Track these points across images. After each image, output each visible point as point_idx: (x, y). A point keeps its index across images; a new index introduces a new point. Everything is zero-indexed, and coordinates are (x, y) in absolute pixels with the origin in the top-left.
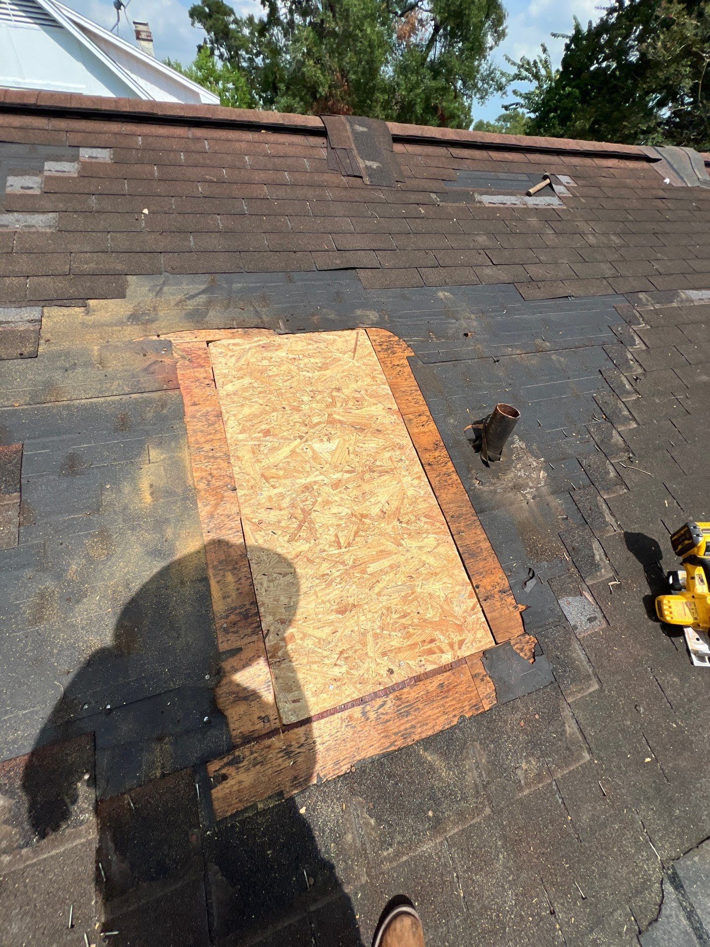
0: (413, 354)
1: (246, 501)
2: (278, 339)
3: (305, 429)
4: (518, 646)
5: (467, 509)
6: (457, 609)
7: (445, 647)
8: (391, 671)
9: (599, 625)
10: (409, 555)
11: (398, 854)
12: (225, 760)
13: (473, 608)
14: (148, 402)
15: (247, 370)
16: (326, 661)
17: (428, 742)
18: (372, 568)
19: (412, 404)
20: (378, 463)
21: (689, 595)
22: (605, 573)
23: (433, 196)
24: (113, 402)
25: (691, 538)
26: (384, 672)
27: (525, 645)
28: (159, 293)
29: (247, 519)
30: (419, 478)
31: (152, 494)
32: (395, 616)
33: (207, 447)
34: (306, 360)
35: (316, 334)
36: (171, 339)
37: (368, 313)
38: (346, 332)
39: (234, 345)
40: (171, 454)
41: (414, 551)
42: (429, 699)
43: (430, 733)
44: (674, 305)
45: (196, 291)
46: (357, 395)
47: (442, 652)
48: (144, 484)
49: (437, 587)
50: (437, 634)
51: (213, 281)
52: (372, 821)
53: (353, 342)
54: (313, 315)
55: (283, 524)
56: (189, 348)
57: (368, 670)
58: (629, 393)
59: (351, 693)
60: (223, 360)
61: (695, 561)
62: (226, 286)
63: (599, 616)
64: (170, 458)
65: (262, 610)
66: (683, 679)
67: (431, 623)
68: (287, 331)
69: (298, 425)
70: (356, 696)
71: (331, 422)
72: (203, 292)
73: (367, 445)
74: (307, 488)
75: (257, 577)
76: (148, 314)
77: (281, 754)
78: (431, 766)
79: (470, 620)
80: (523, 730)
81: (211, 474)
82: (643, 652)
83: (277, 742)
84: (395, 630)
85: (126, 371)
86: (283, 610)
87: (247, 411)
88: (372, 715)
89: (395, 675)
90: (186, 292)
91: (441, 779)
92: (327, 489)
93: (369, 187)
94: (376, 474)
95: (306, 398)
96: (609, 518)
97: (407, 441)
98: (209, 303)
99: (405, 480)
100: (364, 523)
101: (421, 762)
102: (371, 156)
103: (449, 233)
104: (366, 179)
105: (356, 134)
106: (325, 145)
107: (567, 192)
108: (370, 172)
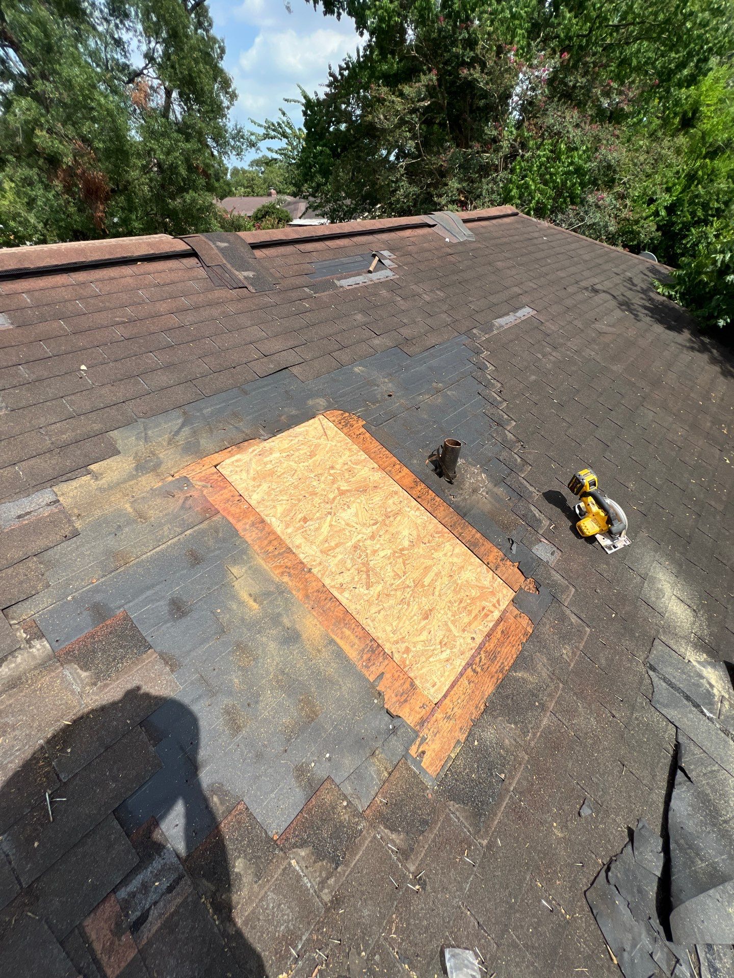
0: (364, 422)
1: (323, 575)
2: (267, 444)
3: (329, 506)
4: (527, 588)
5: (456, 518)
6: (485, 583)
7: (492, 609)
8: (473, 639)
9: (558, 554)
10: (442, 563)
11: (534, 734)
12: (417, 743)
13: (493, 578)
14: (203, 533)
15: (260, 477)
16: (436, 652)
17: (515, 667)
18: (427, 581)
19: (385, 459)
20: (389, 510)
21: (591, 515)
22: (546, 523)
23: (306, 290)
24: (175, 544)
25: (580, 482)
26: (469, 641)
27: (529, 586)
28: (146, 439)
29: (331, 587)
30: (418, 509)
31: (255, 601)
32: (456, 605)
33: (271, 548)
34: (297, 454)
35: (291, 430)
36: (185, 474)
37: (318, 401)
38: (311, 421)
39: (237, 461)
40: (249, 565)
41: (443, 559)
42: (500, 644)
43: (512, 662)
44: (495, 332)
45: (177, 427)
46: (346, 467)
47: (492, 612)
48: (244, 596)
49: (468, 575)
50: (484, 603)
51: (185, 413)
52: (513, 726)
53: (320, 427)
54: (280, 416)
55: (356, 579)
56: (204, 477)
57: (461, 645)
58: (501, 402)
59: (460, 664)
60: (238, 477)
61: (586, 494)
62: (198, 414)
63: (555, 549)
64: (250, 568)
65: (380, 642)
66: (608, 564)
67: (477, 598)
68: (269, 436)
69: (322, 505)
70: (463, 664)
71: (342, 493)
72: (183, 425)
73: (374, 501)
74: (355, 547)
75: (363, 622)
76: (151, 461)
77: (446, 720)
78: (523, 679)
79: (495, 585)
80: (554, 634)
81: (286, 567)
82: (584, 559)
83: (439, 715)
84: (460, 613)
85: (166, 515)
86: (392, 635)
87: (280, 509)
88: (479, 669)
89: (476, 639)
90: (169, 430)
91: (532, 683)
92: (369, 542)
93: (256, 294)
94: (392, 519)
95: (315, 483)
96: (531, 489)
97: (397, 488)
98: (194, 433)
99: (410, 514)
100: (404, 555)
101: (517, 680)
102: (243, 267)
103: (335, 318)
104: (250, 288)
105: (221, 250)
106: (200, 265)
107: (392, 263)
108: (250, 282)
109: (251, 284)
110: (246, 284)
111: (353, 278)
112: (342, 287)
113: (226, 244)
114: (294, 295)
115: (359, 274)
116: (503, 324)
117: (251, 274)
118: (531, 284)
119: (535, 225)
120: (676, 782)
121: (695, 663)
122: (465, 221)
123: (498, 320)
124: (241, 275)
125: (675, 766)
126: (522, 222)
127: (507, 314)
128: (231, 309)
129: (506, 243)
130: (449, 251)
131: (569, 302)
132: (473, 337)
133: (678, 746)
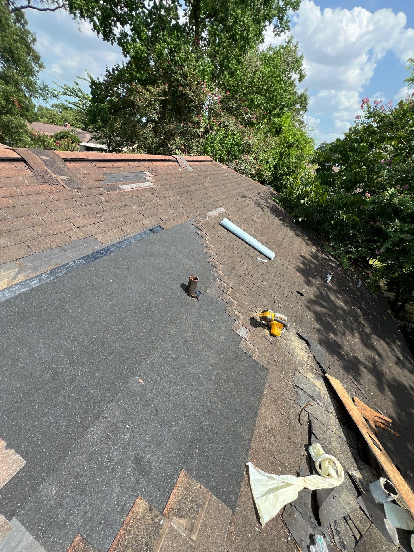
9: (249, 333)
22: (242, 317)
23: (102, 189)
44: (208, 219)
45: (15, 274)
51: (20, 264)
58: (214, 255)
62: (31, 265)
63: (247, 330)
72: (19, 273)
90: (8, 276)
93: (70, 190)
96: (233, 300)
102: (60, 172)
103: (121, 207)
104: (65, 186)
105: (44, 161)
106: (27, 167)
107: (151, 179)
108: (65, 182)
109: (66, 184)
110: (62, 183)
111: (130, 185)
112: (124, 189)
113: (48, 158)
114: (94, 191)
115: (133, 183)
116: (211, 215)
117: (65, 178)
118: (222, 196)
119: (221, 167)
120: (312, 441)
121: (311, 379)
122: (188, 161)
123: (209, 213)
124: (59, 178)
125: (311, 433)
126: (215, 165)
127: (212, 210)
128: (52, 197)
129: (208, 175)
130: (182, 176)
131: (240, 206)
132: (197, 221)
133: (310, 423)
